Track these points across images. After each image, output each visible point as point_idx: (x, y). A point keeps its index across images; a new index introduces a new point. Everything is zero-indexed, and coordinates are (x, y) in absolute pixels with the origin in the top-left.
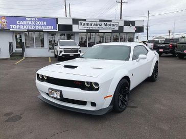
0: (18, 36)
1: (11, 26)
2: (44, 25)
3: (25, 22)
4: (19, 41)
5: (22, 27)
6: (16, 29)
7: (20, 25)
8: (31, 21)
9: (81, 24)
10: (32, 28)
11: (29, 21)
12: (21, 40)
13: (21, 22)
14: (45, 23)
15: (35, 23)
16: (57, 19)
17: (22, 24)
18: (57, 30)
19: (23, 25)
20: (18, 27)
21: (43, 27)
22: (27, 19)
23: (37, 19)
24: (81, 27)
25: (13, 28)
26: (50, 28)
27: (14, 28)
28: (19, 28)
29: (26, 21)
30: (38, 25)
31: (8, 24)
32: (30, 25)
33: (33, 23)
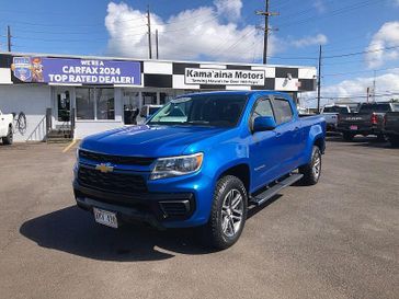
0: (63, 97)
1: (51, 76)
2: (116, 75)
3: (78, 69)
4: (64, 106)
5: (71, 78)
6: (61, 82)
7: (68, 75)
8: (91, 66)
9: (190, 73)
10: (93, 80)
11: (87, 66)
12: (68, 105)
13: (72, 68)
14: (118, 70)
15: (98, 71)
16: (142, 63)
17: (72, 73)
18: (142, 86)
19: (75, 75)
20: (65, 77)
21: (113, 80)
22: (83, 63)
23: (102, 63)
24: (189, 79)
25: (54, 81)
26: (127, 82)
27: (57, 80)
28: (67, 80)
29: (81, 66)
30: (104, 75)
32: (89, 74)
33: (95, 70)
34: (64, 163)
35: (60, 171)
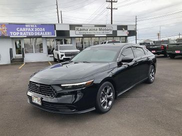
1: (11, 33)
2: (43, 32)
3: (24, 29)
4: (18, 47)
5: (21, 33)
6: (16, 35)
7: (19, 32)
8: (31, 28)
9: (78, 29)
10: (32, 34)
11: (29, 28)
13: (21, 29)
14: (44, 29)
15: (34, 30)
16: (55, 25)
17: (21, 31)
18: (56, 36)
19: (23, 32)
20: (18, 33)
21: (42, 34)
22: (26, 26)
23: (36, 26)
24: (78, 32)
26: (48, 34)
27: (14, 34)
28: (19, 35)
29: (25, 27)
30: (37, 32)
31: (8, 31)
32: (29, 31)
34: (20, 74)
35: (18, 77)
